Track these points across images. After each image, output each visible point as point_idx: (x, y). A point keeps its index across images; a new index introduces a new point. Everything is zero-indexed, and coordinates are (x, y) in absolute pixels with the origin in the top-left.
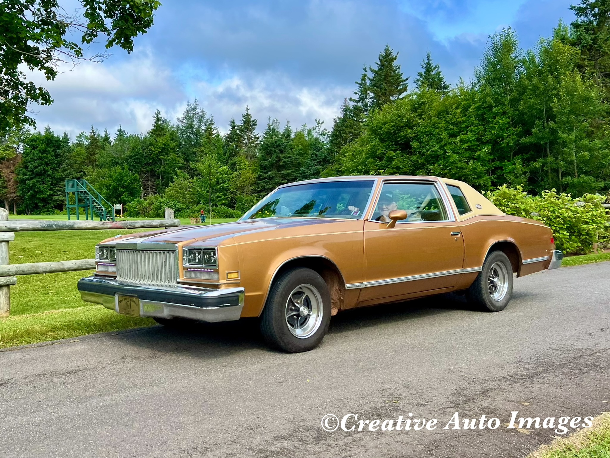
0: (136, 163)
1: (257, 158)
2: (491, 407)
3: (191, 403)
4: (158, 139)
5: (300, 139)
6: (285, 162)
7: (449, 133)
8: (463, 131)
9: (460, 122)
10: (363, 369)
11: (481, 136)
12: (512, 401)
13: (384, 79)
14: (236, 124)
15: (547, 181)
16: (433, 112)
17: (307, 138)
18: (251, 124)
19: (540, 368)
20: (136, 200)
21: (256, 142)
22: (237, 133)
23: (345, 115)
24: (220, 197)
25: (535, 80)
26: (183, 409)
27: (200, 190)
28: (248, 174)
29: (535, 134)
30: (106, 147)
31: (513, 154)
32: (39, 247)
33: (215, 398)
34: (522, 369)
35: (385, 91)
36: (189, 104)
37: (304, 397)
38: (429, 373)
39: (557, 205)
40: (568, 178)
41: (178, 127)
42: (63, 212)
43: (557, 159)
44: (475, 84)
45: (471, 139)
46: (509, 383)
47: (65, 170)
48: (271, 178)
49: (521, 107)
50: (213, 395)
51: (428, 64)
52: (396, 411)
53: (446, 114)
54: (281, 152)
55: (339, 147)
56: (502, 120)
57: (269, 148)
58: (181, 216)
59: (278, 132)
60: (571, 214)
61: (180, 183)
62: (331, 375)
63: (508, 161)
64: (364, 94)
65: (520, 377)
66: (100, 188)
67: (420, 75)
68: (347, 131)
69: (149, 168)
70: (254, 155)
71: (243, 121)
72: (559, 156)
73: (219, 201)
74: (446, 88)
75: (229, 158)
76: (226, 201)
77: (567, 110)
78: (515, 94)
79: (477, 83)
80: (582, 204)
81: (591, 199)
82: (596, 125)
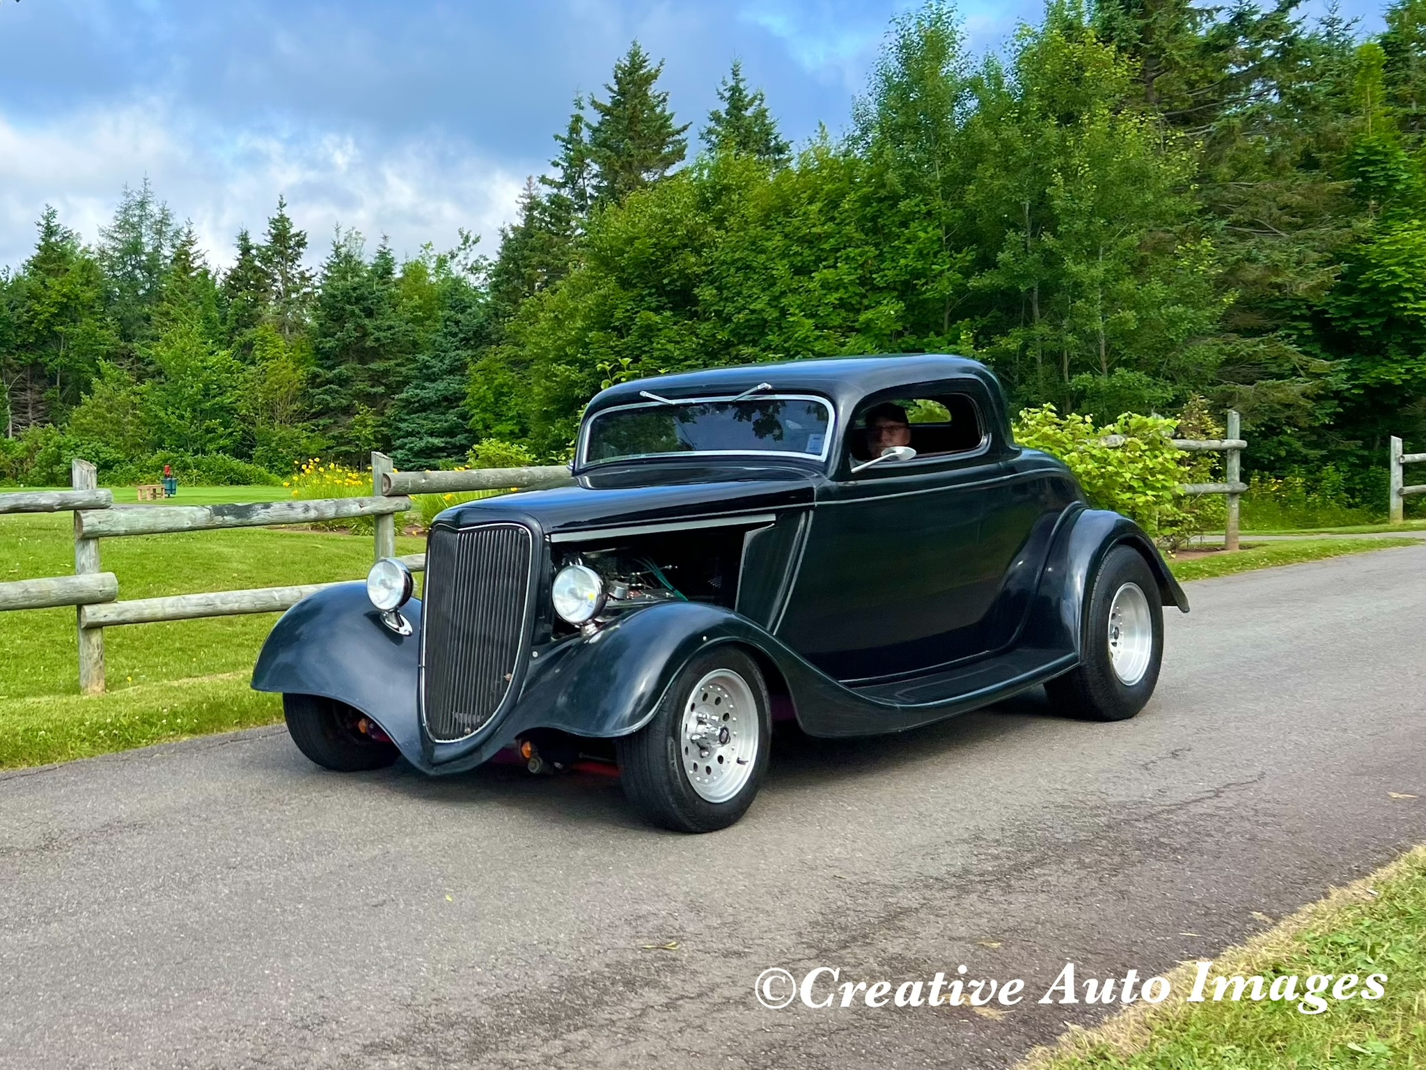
1: (309, 331)
2: (910, 955)
3: (147, 964)
4: (51, 281)
5: (416, 280)
6: (377, 340)
7: (792, 265)
8: (825, 260)
9: (819, 237)
10: (585, 865)
11: (871, 273)
12: (960, 939)
13: (628, 129)
14: (252, 242)
15: (1034, 383)
16: (751, 211)
17: (433, 279)
18: (292, 243)
19: (1025, 853)
21: (306, 290)
22: (255, 267)
23: (530, 219)
24: (213, 430)
25: (1010, 131)
26: (127, 981)
27: (162, 414)
28: (284, 372)
29: (1005, 265)
31: (950, 315)
33: (211, 949)
34: (983, 857)
35: (629, 159)
36: (129, 191)
37: (438, 941)
38: (753, 872)
39: (1059, 443)
40: (1084, 376)
41: (103, 252)
43: (1057, 327)
44: (855, 141)
45: (846, 279)
46: (950, 893)
48: (343, 381)
49: (970, 199)
50: (204, 942)
51: (735, 90)
52: (673, 972)
53: (784, 214)
54: (369, 313)
55: (515, 302)
56: (925, 234)
57: (339, 305)
58: (112, 481)
59: (360, 263)
60: (1091, 466)
61: (108, 395)
62: (506, 883)
63: (938, 334)
64: (577, 166)
65: (978, 879)
67: (715, 117)
68: (535, 260)
69: (26, 357)
70: (299, 322)
71: (271, 234)
72: (1064, 322)
73: (210, 441)
74: (780, 150)
75: (233, 330)
76: (227, 442)
77: (1086, 205)
78: (955, 165)
79: (860, 138)
80: (1120, 440)
81: (1138, 429)
82: (1150, 242)
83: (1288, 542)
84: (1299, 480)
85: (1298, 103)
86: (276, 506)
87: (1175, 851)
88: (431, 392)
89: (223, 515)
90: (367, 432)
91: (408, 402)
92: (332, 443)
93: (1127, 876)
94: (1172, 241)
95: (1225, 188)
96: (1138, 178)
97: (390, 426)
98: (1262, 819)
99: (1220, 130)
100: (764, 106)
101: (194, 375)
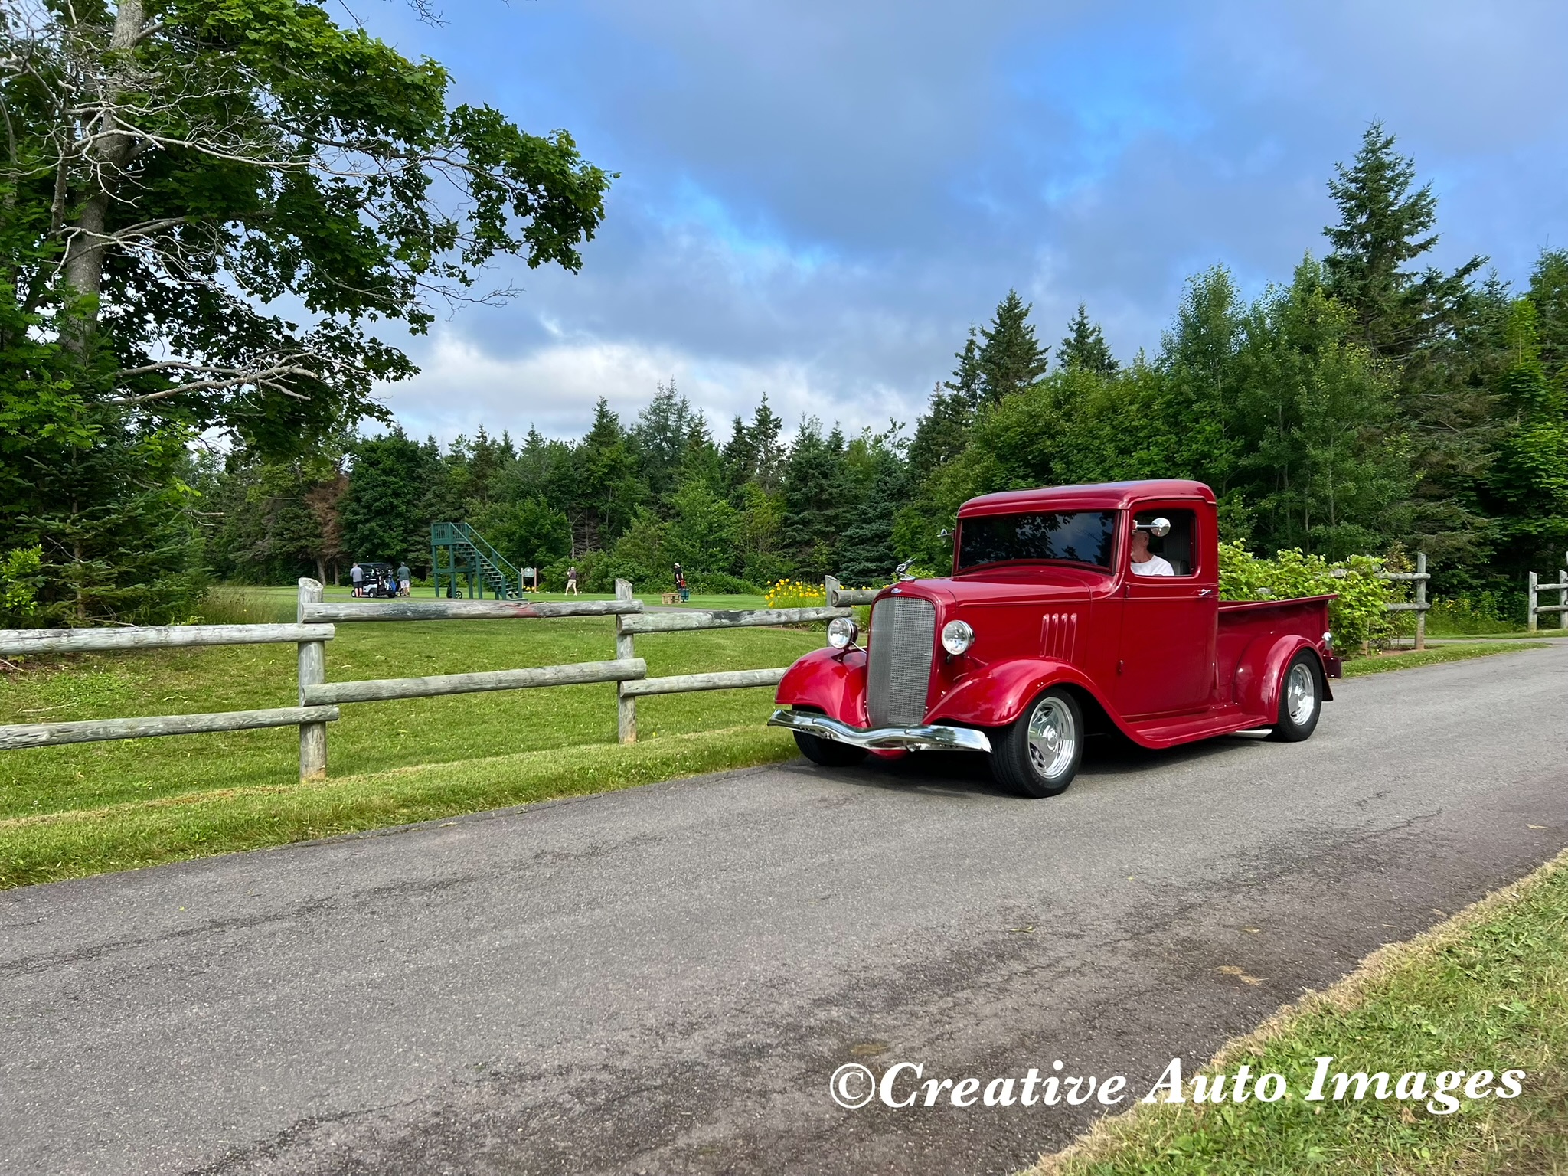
0: (562, 493)
1: (783, 486)
4: (603, 450)
5: (859, 453)
6: (830, 494)
7: (1117, 448)
8: (1141, 444)
9: (1136, 428)
11: (1173, 453)
12: (1231, 926)
13: (1005, 350)
14: (743, 424)
16: (1089, 410)
17: (871, 452)
18: (772, 426)
19: (1276, 865)
20: (562, 559)
21: (781, 459)
22: (746, 442)
23: (938, 412)
24: (715, 556)
25: (1267, 358)
27: (679, 544)
28: (765, 516)
29: (1264, 449)
30: (506, 464)
31: (1228, 484)
32: (380, 649)
34: (1247, 867)
35: (1007, 371)
36: (661, 387)
39: (1301, 574)
40: (1319, 527)
41: (640, 429)
42: (426, 582)
43: (1301, 493)
44: (1163, 361)
45: (1156, 458)
47: (431, 505)
48: (806, 523)
49: (1240, 404)
51: (1081, 324)
53: (1113, 413)
54: (825, 476)
55: (927, 469)
56: (1210, 427)
57: (804, 470)
58: (644, 590)
59: (819, 440)
60: (1324, 590)
61: (642, 530)
64: (971, 375)
66: (495, 538)
67: (1067, 343)
68: (940, 441)
69: (586, 503)
70: (776, 481)
71: (757, 419)
72: (1306, 489)
73: (712, 563)
74: (1111, 366)
75: (730, 485)
76: (725, 564)
77: (1322, 409)
78: (1231, 380)
79: (1167, 360)
80: (1343, 573)
81: (1358, 564)
82: (1366, 435)
83: (1459, 644)
84: (1466, 601)
85: (1468, 340)
86: (758, 613)
87: (1379, 864)
88: (867, 531)
89: (721, 618)
90: (823, 558)
91: (851, 537)
92: (798, 565)
93: (1346, 882)
94: (1381, 434)
95: (1417, 398)
96: (1358, 390)
97: (838, 554)
98: (1440, 842)
99: (1414, 359)
100: (1101, 336)
101: (701, 517)
